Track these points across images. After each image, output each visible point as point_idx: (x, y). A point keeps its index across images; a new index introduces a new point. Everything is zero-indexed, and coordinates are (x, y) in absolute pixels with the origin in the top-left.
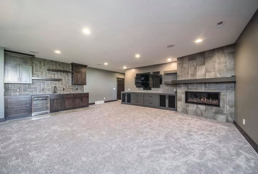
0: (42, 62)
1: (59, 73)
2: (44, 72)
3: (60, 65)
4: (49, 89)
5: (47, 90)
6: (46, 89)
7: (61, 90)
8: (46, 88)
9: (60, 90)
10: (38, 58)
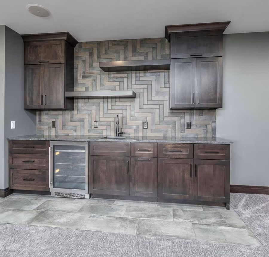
0: (94, 49)
1: (133, 75)
2: (98, 78)
3: (135, 50)
4: (108, 125)
5: (105, 127)
6: (102, 123)
7: (138, 126)
8: (102, 119)
9: (135, 127)
10: (86, 43)
